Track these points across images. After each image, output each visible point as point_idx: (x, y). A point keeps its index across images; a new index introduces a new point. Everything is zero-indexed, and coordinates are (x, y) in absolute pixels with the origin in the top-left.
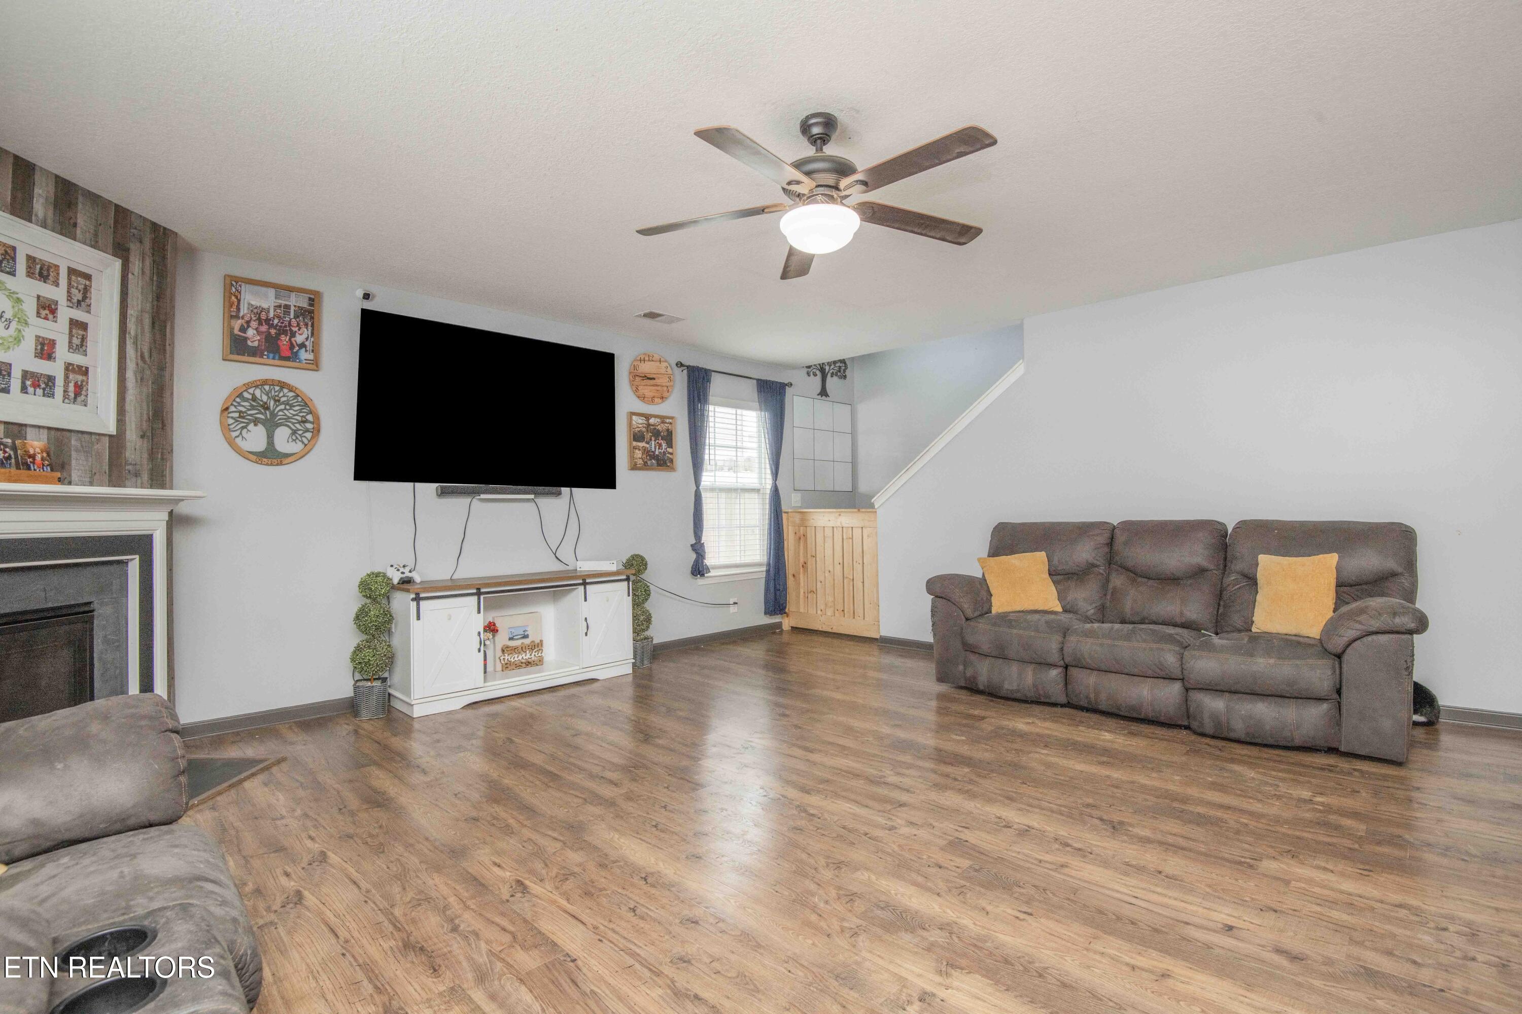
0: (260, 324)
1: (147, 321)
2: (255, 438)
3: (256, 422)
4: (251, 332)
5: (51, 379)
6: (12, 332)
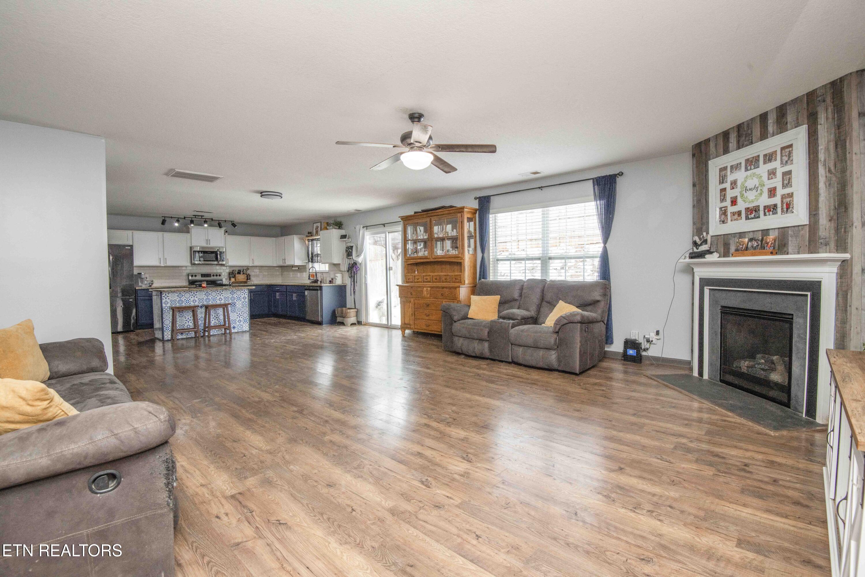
5: (775, 206)
6: (759, 192)
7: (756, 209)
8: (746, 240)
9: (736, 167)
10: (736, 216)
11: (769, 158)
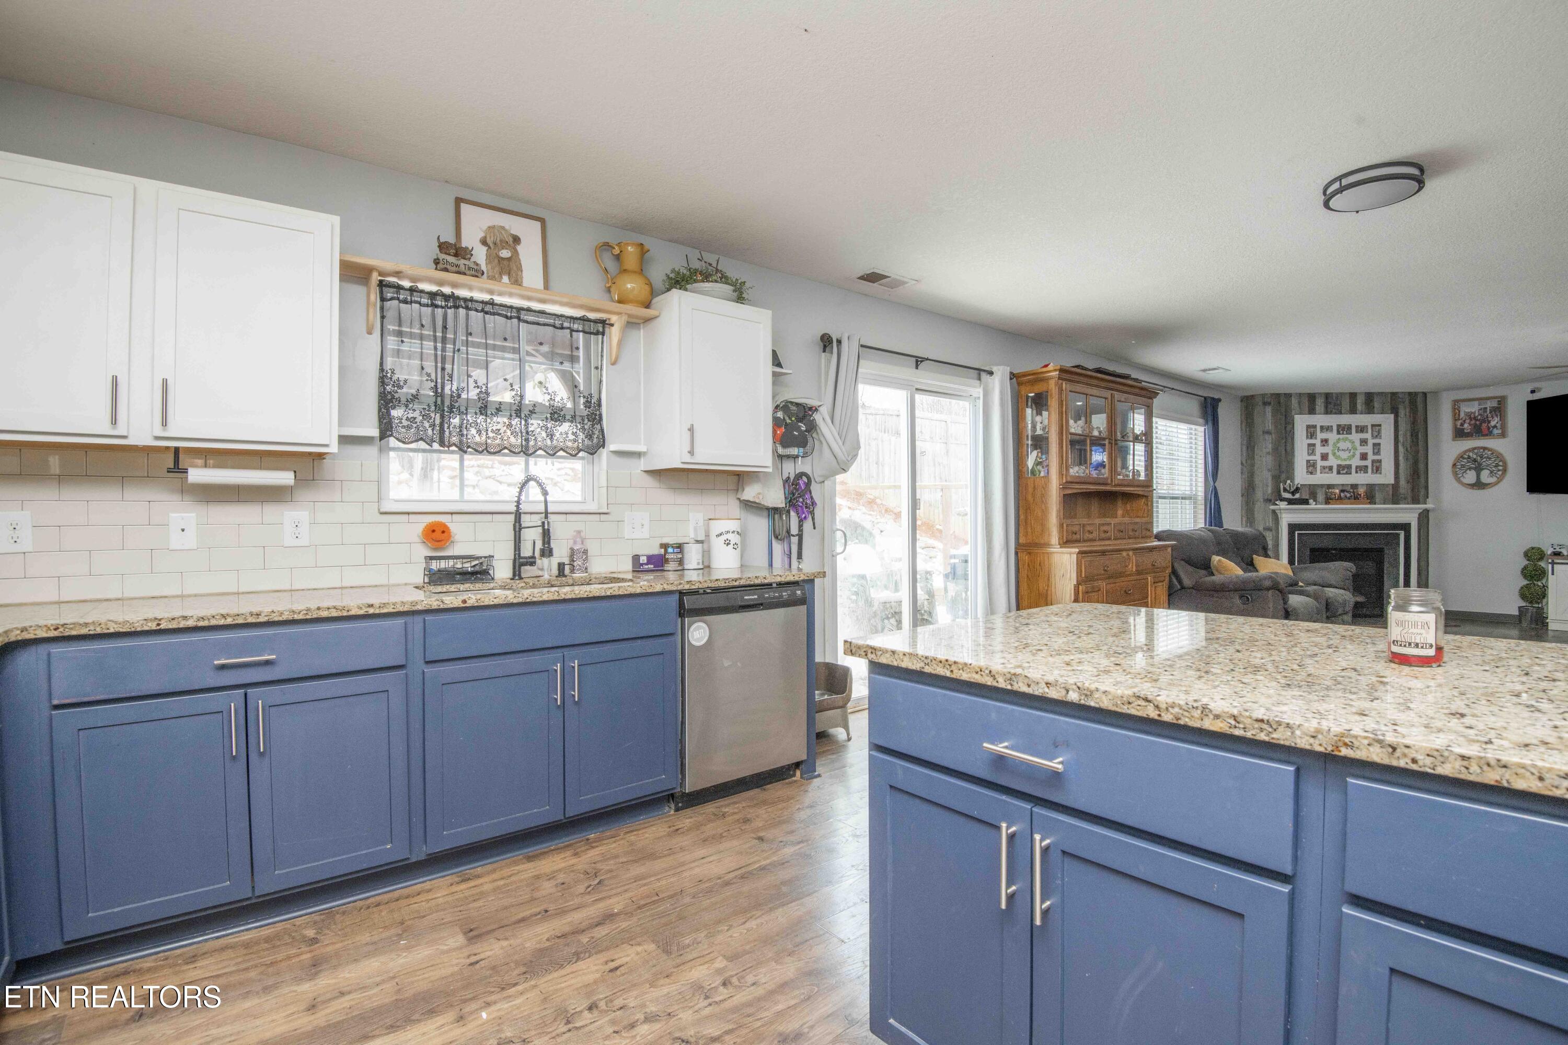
0: (1471, 420)
1: (1409, 434)
2: (1470, 477)
3: (1470, 469)
4: (1466, 426)
5: (1366, 467)
6: (1351, 453)
7: (1349, 467)
8: (1337, 491)
9: (1328, 429)
10: (1327, 470)
11: (1361, 429)
